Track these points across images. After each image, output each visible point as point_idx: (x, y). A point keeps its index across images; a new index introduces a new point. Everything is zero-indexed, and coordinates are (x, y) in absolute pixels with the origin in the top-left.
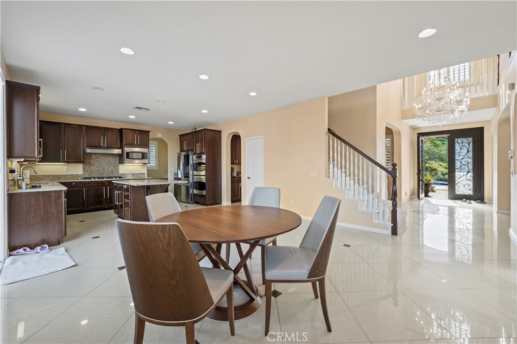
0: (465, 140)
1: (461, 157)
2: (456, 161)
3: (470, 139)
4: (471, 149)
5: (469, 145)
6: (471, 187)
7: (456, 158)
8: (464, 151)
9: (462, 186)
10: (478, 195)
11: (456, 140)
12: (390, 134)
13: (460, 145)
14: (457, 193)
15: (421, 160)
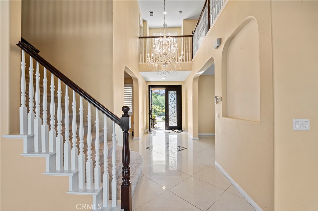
0: (173, 92)
1: (171, 103)
2: (169, 105)
3: (175, 92)
4: (176, 98)
5: (175, 95)
6: (176, 121)
7: (169, 103)
8: (173, 99)
9: (172, 120)
10: (179, 127)
11: (169, 91)
12: (131, 83)
13: (171, 95)
14: (169, 125)
15: (151, 104)
